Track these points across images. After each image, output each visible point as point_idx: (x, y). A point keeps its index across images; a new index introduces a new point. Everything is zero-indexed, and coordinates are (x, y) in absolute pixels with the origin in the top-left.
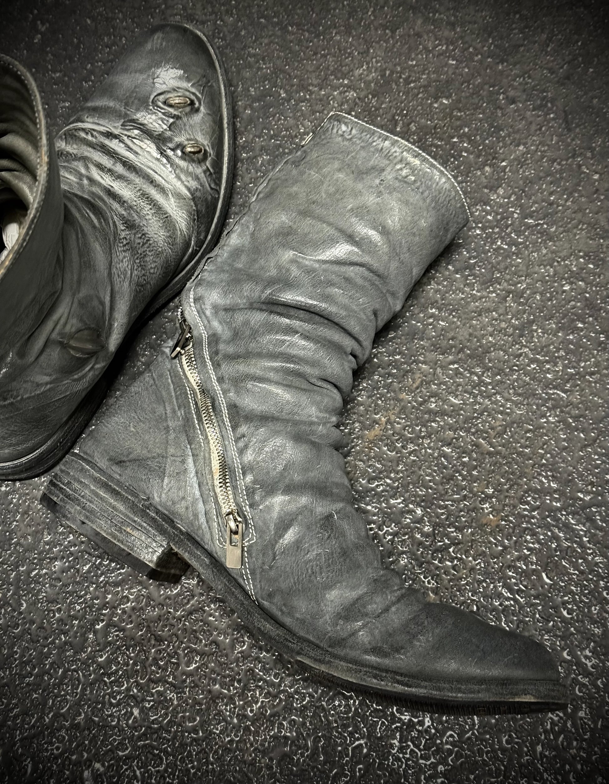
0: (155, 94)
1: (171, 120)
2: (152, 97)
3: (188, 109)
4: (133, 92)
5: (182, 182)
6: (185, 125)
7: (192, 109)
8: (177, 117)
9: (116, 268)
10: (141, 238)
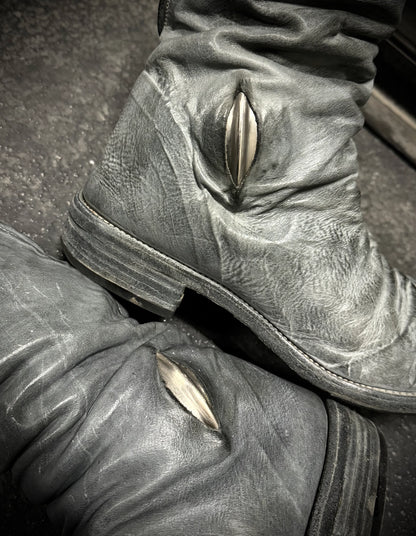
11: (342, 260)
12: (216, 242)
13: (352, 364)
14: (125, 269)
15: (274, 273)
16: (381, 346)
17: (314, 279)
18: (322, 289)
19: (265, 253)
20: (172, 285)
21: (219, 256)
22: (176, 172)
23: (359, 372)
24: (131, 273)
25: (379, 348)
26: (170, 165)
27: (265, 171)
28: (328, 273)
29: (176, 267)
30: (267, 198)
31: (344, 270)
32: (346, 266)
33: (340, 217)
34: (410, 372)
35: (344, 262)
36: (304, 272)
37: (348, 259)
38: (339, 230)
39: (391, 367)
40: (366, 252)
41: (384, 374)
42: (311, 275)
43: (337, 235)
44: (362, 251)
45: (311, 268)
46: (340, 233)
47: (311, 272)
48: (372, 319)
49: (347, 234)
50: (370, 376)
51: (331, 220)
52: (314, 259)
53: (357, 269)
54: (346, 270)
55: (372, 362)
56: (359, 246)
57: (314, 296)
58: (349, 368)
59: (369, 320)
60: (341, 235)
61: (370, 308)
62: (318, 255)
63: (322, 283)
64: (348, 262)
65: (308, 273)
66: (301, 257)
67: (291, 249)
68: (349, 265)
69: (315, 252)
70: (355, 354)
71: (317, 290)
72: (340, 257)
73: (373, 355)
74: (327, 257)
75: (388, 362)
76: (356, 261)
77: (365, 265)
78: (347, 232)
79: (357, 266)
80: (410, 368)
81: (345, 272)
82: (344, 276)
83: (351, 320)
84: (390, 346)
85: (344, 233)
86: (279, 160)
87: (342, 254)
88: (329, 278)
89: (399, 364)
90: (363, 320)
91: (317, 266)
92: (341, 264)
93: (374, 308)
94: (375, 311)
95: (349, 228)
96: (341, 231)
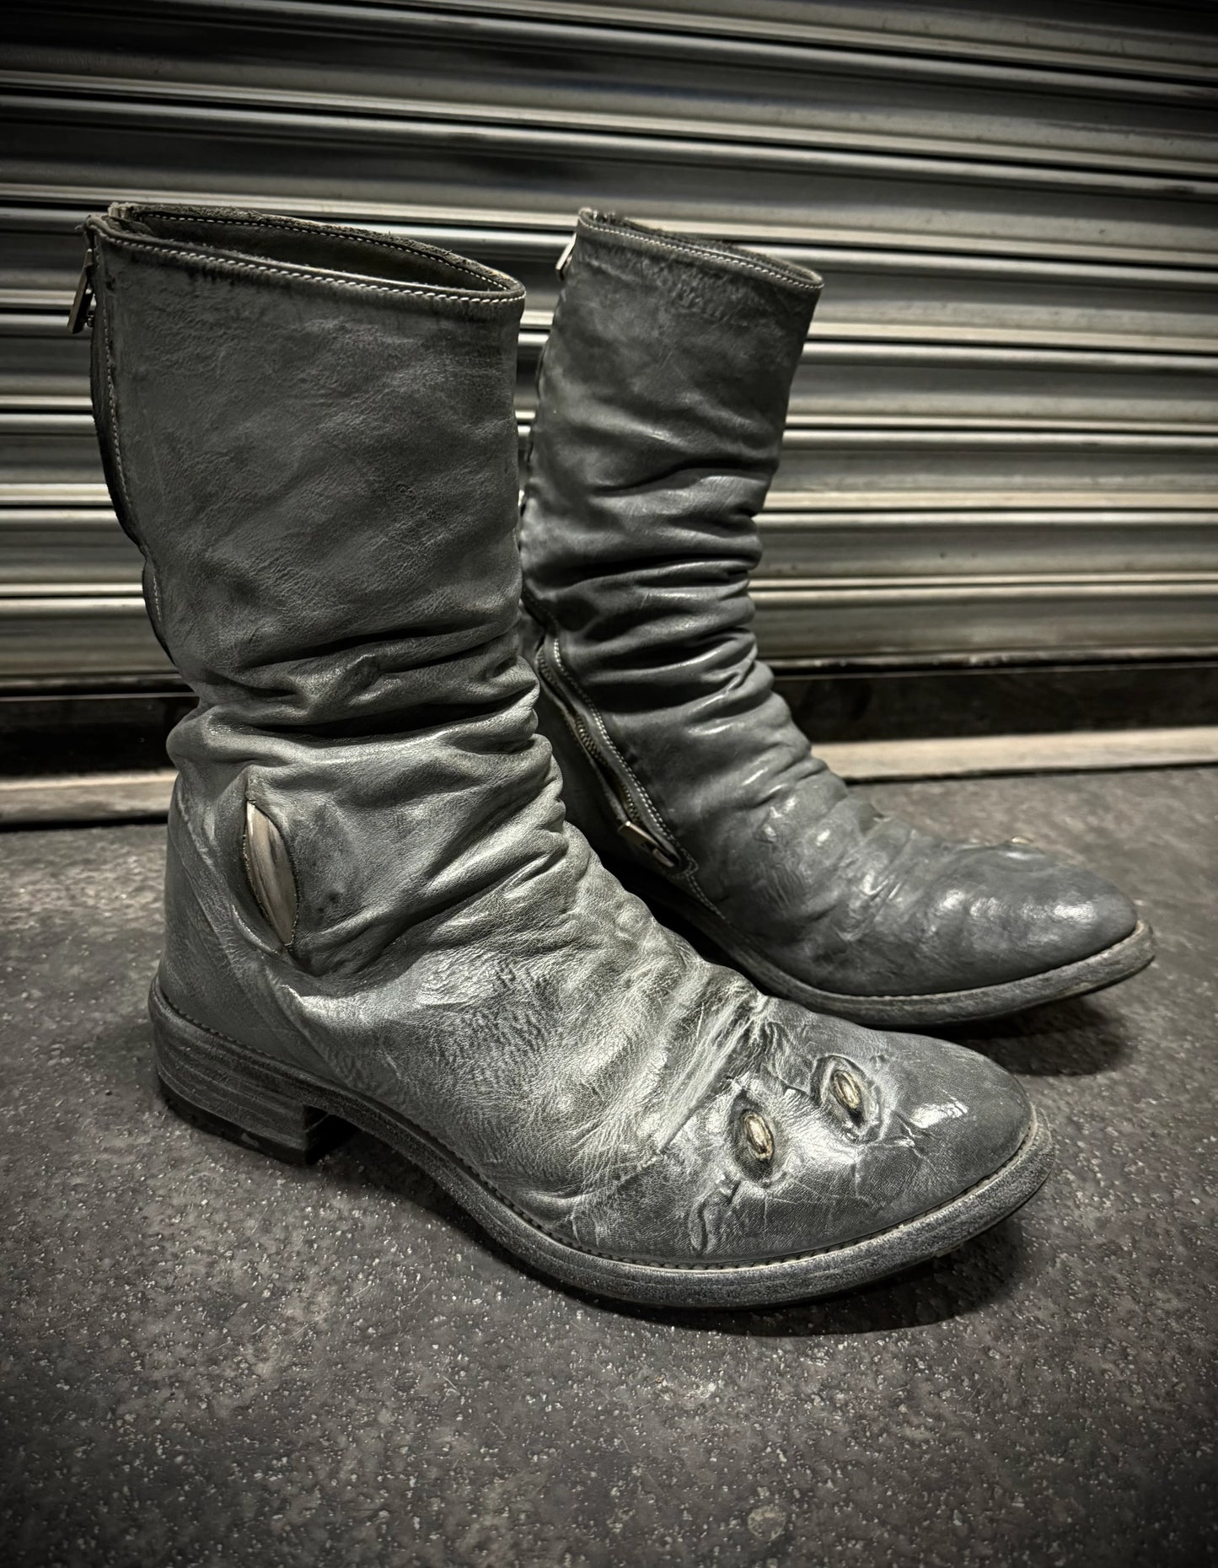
0: (852, 1060)
1: (806, 1089)
2: (844, 1056)
3: (840, 1113)
6: (809, 1114)
8: (818, 1099)
11: (521, 1024)
12: (298, 1031)
13: (577, 1218)
14: (217, 1090)
15: (406, 1069)
16: (618, 1178)
17: (472, 1070)
18: (489, 1084)
19: (377, 1039)
20: (286, 1106)
21: (316, 1052)
22: (216, 930)
23: (592, 1233)
24: (225, 1094)
25: (615, 1182)
26: (207, 920)
27: (321, 910)
28: (494, 1053)
29: (285, 1074)
30: (355, 944)
31: (529, 1043)
32: (531, 1034)
33: (502, 948)
34: (690, 1225)
35: (526, 1028)
36: (451, 1059)
37: (534, 1020)
38: (506, 970)
39: (648, 1218)
40: (591, 995)
41: (638, 1233)
42: (464, 1063)
43: (503, 982)
44: (577, 996)
45: (462, 1050)
46: (510, 976)
47: (463, 1057)
48: (600, 1128)
49: (528, 974)
50: (614, 1240)
51: (485, 957)
52: (463, 1032)
53: (561, 1034)
54: (534, 1042)
55: (609, 1211)
56: (563, 990)
57: (481, 1101)
58: (574, 1228)
59: (588, 1131)
60: (513, 979)
61: (590, 1107)
62: (470, 1025)
63: (488, 1073)
64: (535, 1026)
65: (460, 1061)
66: (440, 1034)
67: (416, 1023)
68: (539, 1031)
69: (463, 1021)
70: (577, 1199)
71: (483, 1089)
72: (516, 1019)
73: (609, 1197)
74: (487, 1026)
75: (640, 1209)
76: (555, 1020)
77: (585, 1022)
78: (527, 969)
79: (560, 1030)
80: (687, 1215)
81: (531, 1046)
82: (530, 1054)
83: (551, 1137)
84: (637, 1176)
85: (520, 974)
86: (340, 887)
87: (520, 1013)
88: (500, 1063)
89: (661, 1211)
90: (575, 1133)
91: (472, 1045)
92: (519, 1032)
93: (603, 1105)
94: (607, 1111)
95: (531, 961)
96: (511, 972)
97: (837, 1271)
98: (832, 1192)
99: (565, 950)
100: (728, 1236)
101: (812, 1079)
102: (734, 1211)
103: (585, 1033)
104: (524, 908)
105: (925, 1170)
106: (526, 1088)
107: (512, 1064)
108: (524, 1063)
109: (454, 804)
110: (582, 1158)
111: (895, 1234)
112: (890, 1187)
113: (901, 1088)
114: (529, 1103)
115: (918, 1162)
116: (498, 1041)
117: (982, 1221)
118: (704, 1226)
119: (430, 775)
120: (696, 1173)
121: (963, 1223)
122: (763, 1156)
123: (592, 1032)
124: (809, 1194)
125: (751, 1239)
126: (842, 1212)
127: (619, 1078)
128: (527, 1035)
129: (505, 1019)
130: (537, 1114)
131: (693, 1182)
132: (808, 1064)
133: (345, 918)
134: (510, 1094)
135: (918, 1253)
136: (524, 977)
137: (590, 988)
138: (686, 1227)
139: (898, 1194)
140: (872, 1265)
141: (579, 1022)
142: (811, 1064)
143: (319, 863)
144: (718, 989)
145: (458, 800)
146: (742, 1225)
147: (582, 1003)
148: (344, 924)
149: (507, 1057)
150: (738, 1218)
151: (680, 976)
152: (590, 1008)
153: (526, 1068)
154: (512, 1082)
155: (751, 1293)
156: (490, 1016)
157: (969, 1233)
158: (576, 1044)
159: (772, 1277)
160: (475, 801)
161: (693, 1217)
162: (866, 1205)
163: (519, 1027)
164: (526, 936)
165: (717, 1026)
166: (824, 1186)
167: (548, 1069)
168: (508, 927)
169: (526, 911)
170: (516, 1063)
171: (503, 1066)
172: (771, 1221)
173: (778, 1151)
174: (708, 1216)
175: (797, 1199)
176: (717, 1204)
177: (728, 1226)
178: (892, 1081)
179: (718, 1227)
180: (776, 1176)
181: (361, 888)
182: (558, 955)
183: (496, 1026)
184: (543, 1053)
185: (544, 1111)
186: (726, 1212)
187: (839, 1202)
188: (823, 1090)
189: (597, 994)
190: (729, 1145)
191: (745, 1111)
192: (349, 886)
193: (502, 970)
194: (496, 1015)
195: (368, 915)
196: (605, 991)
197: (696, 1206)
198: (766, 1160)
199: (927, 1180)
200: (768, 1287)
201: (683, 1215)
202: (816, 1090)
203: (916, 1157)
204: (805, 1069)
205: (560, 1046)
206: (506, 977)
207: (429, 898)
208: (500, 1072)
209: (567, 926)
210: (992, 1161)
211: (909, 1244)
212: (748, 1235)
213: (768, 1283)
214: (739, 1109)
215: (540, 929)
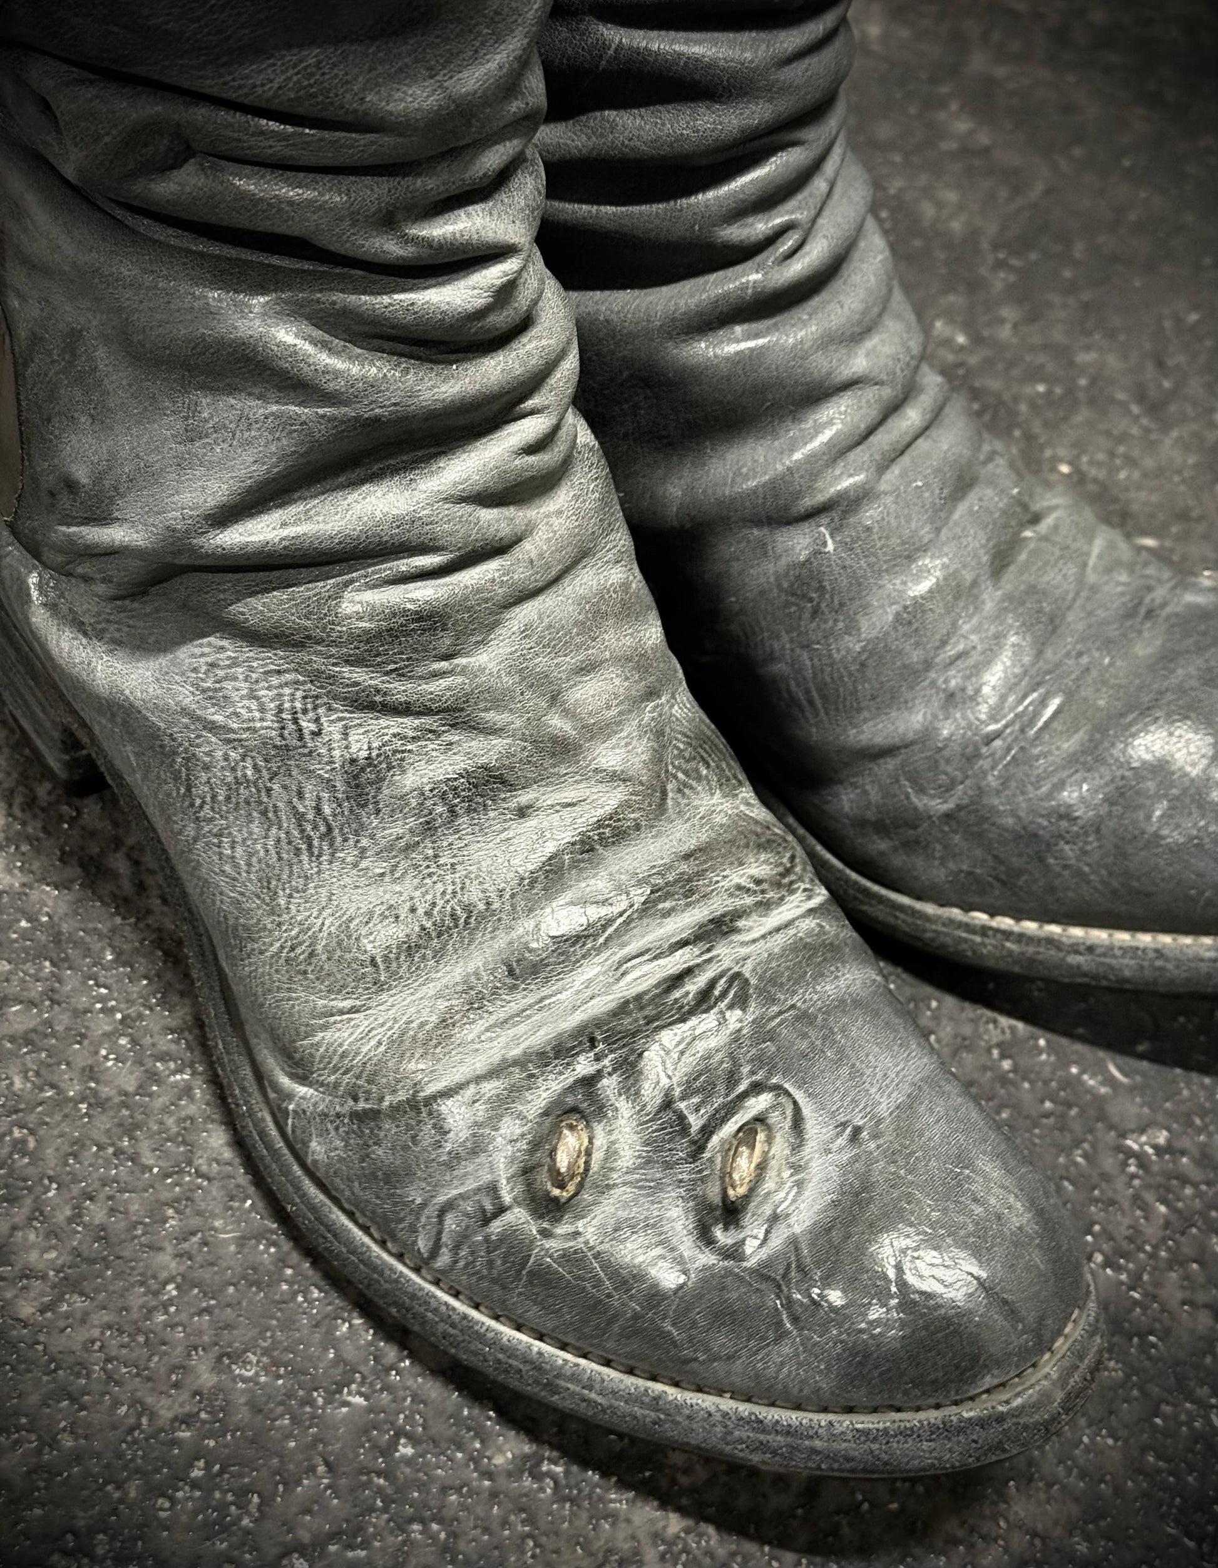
0: (807, 1111)
1: (695, 1122)
2: (799, 1095)
3: (713, 1192)
4: (841, 1051)
5: (478, 1079)
6: (668, 1166)
7: (711, 1208)
8: (698, 1147)
9: (235, 663)
10: (318, 810)
11: (306, 807)
13: (295, 1112)
16: (356, 1099)
17: (220, 834)
18: (236, 866)
23: (306, 1143)
25: (351, 1103)
27: (52, 494)
28: (256, 828)
31: (309, 841)
32: (315, 828)
33: (316, 676)
34: (423, 1220)
35: (310, 817)
36: (198, 802)
37: (327, 810)
38: (311, 715)
39: (373, 1175)
40: (439, 809)
41: (356, 1184)
42: (212, 819)
43: (300, 730)
44: (414, 802)
45: (214, 797)
46: (313, 727)
47: (212, 809)
48: (361, 1016)
49: (346, 735)
50: (327, 1172)
51: (289, 677)
52: (221, 775)
53: (363, 850)
54: (316, 843)
55: (333, 1133)
56: (392, 783)
57: (222, 881)
58: (290, 1121)
59: (341, 1012)
60: (317, 734)
61: (357, 980)
62: (233, 769)
63: (239, 851)
64: (325, 820)
65: (207, 811)
66: (190, 758)
67: (162, 725)
68: (330, 829)
69: (226, 758)
70: (302, 1090)
71: (227, 868)
72: (300, 795)
73: (338, 1115)
74: (255, 783)
75: (368, 1156)
76: (362, 825)
77: (410, 848)
78: (346, 727)
79: (365, 842)
80: (424, 1205)
81: (310, 846)
82: (305, 857)
83: (289, 990)
84: (379, 1112)
85: (332, 730)
86: (81, 474)
87: (309, 789)
88: (259, 847)
89: (392, 1178)
90: (321, 1002)
91: (228, 798)
92: (300, 818)
93: (380, 987)
94: (384, 996)
95: (357, 717)
96: (317, 720)
97: (599, 1399)
98: (631, 1297)
99: (427, 721)
100: (466, 1266)
101: (717, 1111)
102: (487, 1239)
103: (404, 864)
104: (366, 632)
105: (786, 1349)
106: (282, 902)
107: (275, 856)
108: (291, 866)
109: (285, 423)
110: (318, 1045)
111: (706, 1401)
112: (721, 1341)
113: (835, 1204)
114: (279, 924)
115: (781, 1335)
116: (264, 813)
117: (848, 1466)
118: (440, 1233)
119: (248, 359)
120: (457, 1157)
121: (814, 1451)
122: (556, 1192)
123: (416, 867)
124: (598, 1283)
125: (496, 1288)
126: (636, 1333)
127: (424, 957)
128: (309, 828)
129: (285, 787)
130: (282, 947)
131: (449, 1166)
132: (732, 1079)
133: (87, 521)
134: (259, 898)
135: (728, 1449)
136: (337, 736)
137: (443, 796)
138: (418, 1219)
139: (729, 1358)
140: (655, 1423)
141: (402, 843)
142: (737, 1082)
143: (55, 421)
144: (700, 874)
145: (291, 420)
146: (490, 1263)
147: (418, 816)
148: (84, 530)
149: (271, 842)
150: (489, 1252)
151: (638, 827)
152: (429, 828)
153: (291, 873)
154: (266, 882)
155: (475, 1353)
156: (265, 773)
157: (819, 1468)
158: (382, 875)
159: (510, 1350)
160: (321, 431)
161: (431, 1211)
162: (674, 1344)
163: (302, 809)
164: (360, 675)
165: (650, 938)
166: (625, 1283)
167: (324, 892)
168: (333, 650)
169: (369, 638)
170: (280, 859)
171: (262, 853)
172: (530, 1282)
173: (586, 1196)
174: (451, 1223)
175: (579, 1278)
176: (467, 1215)
177: (472, 1253)
178: (832, 1185)
179: (457, 1247)
180: (561, 1230)
181: (116, 489)
182: (408, 724)
183: (269, 790)
184: (325, 866)
185: (293, 949)
186: (475, 1233)
187: (636, 1317)
188: (715, 1140)
189: (452, 811)
190: (523, 1145)
191: (574, 1110)
192: (98, 478)
193: (305, 711)
194: (273, 776)
195: (116, 535)
196: (469, 811)
197: (441, 1199)
198: (556, 1200)
199: (782, 1364)
200: (499, 1361)
201: (419, 1201)
202: (707, 1131)
203: (780, 1323)
204: (721, 1088)
205: (355, 865)
206: (307, 726)
207: (207, 555)
208: (254, 860)
209: (444, 683)
210: (906, 1393)
211: (719, 1429)
212: (494, 1281)
213: (501, 1356)
214: (570, 1100)
215: (387, 673)
